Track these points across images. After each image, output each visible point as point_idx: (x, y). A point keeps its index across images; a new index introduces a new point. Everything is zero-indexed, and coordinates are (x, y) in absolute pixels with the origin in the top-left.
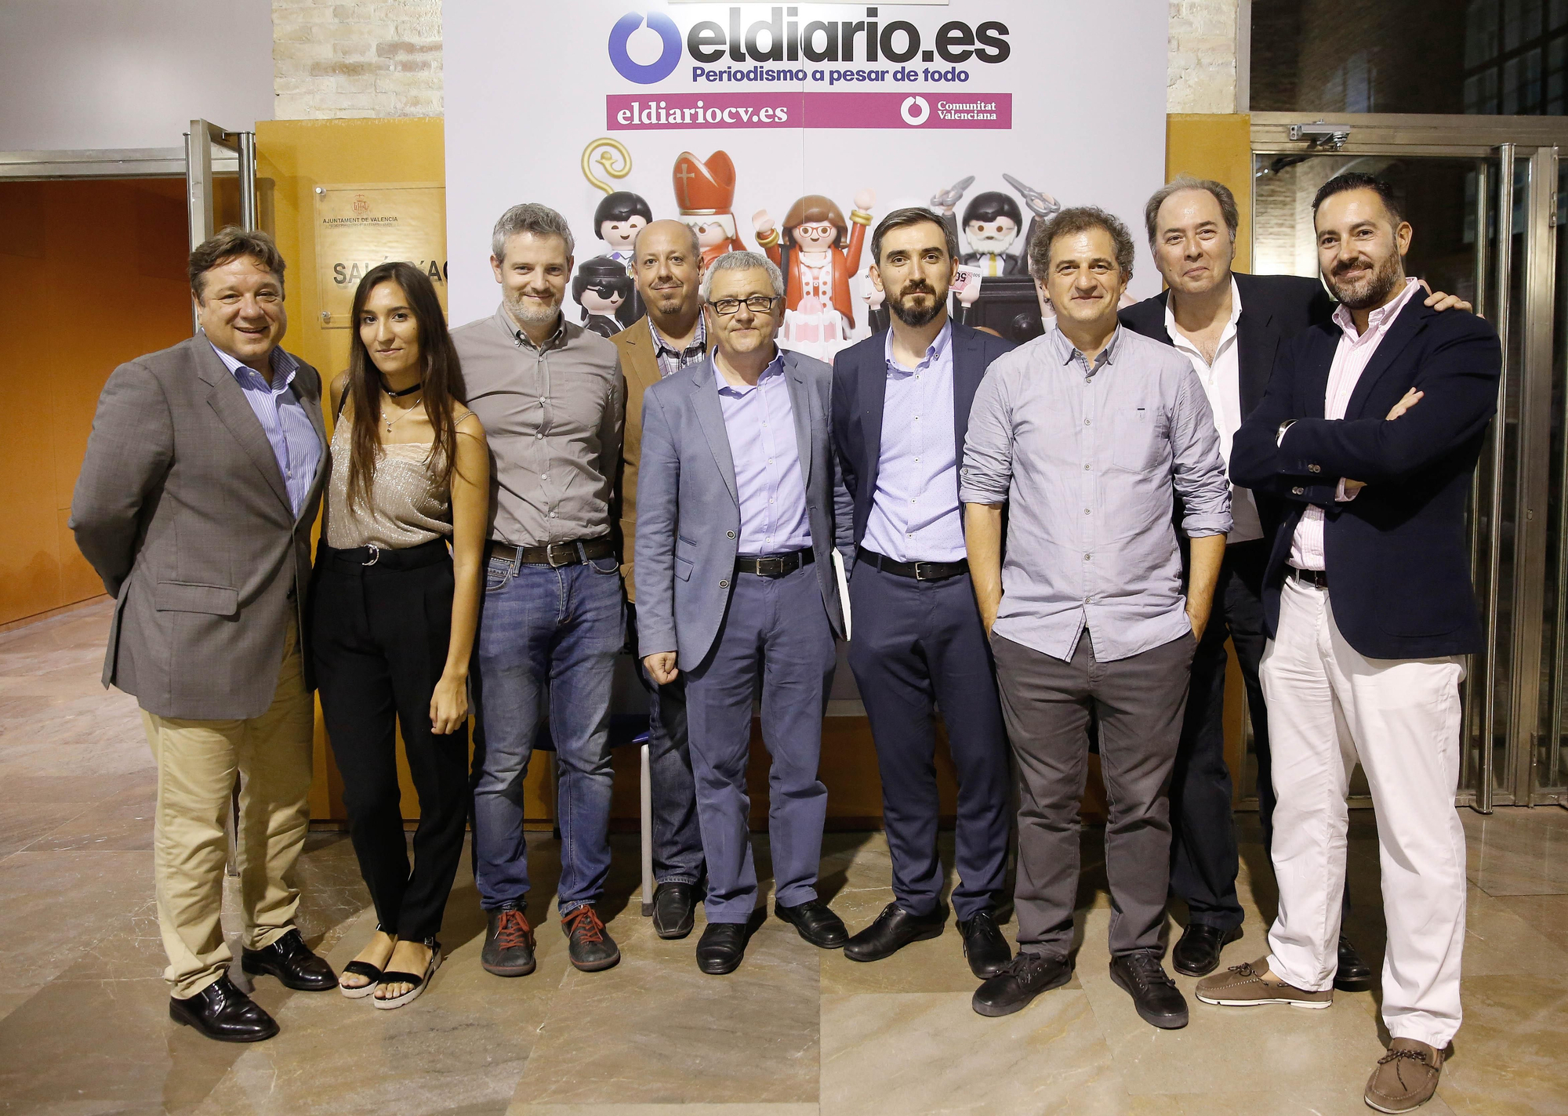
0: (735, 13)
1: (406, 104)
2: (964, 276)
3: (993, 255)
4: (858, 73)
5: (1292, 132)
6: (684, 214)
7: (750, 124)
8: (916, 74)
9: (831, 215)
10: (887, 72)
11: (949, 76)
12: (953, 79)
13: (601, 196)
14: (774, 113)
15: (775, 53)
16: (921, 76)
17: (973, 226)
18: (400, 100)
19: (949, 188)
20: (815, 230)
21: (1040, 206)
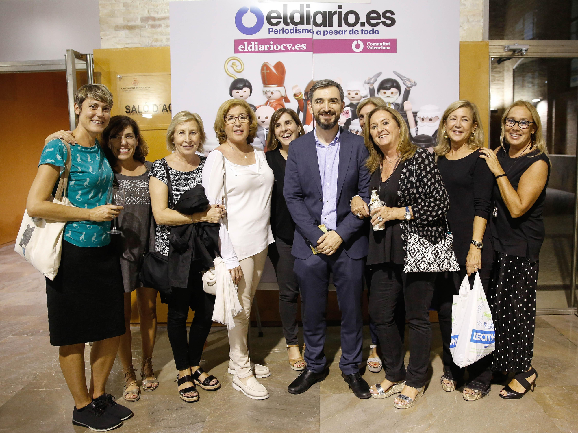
0: (285, 6)
1: (153, 42)
3: (389, 104)
4: (335, 31)
5: (506, 48)
6: (265, 87)
7: (291, 51)
8: (358, 32)
10: (346, 31)
11: (371, 32)
12: (373, 33)
13: (232, 80)
14: (301, 46)
15: (302, 22)
16: (360, 32)
17: (381, 92)
18: (150, 40)
19: (371, 77)
21: (408, 84)
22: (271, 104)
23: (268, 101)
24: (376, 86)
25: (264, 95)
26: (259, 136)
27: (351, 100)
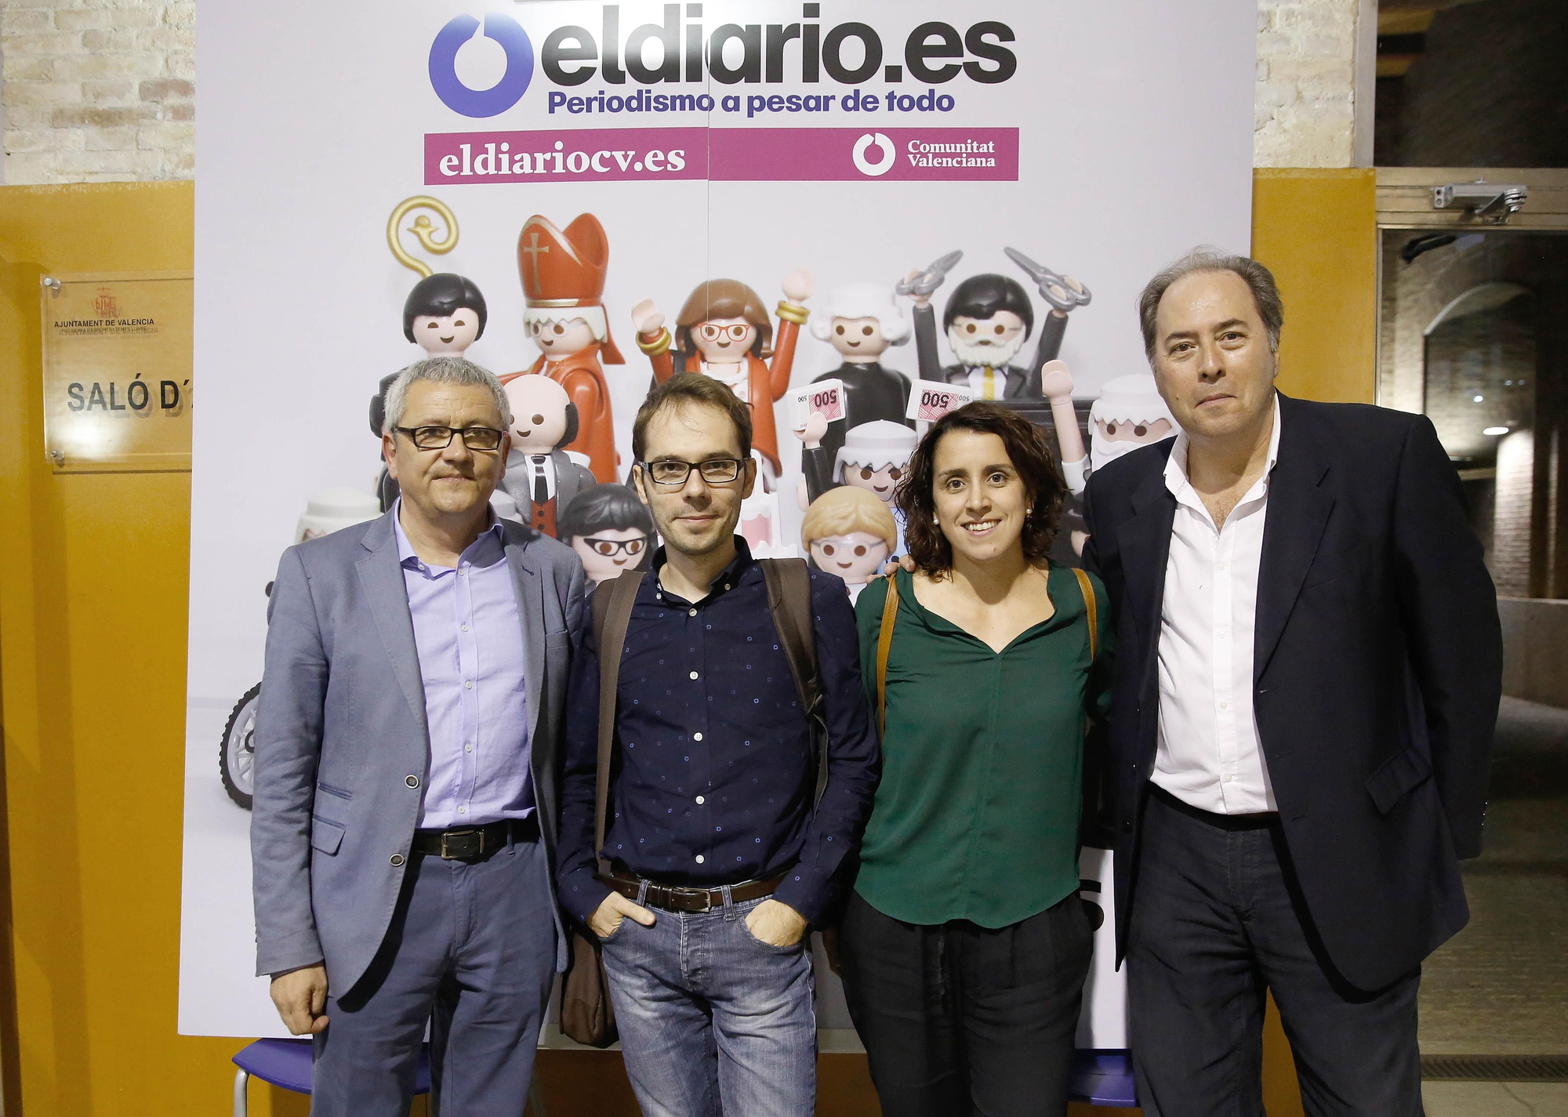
0: (611, 14)
2: (945, 399)
3: (989, 369)
4: (789, 99)
5: (1437, 197)
6: (533, 306)
7: (631, 175)
8: (876, 101)
9: (748, 308)
10: (833, 97)
11: (926, 103)
12: (931, 108)
13: (413, 280)
14: (666, 157)
15: (669, 71)
16: (884, 103)
17: (960, 326)
18: (169, 160)
19: (923, 268)
20: (724, 331)
21: (1061, 295)
22: (554, 369)
23: (543, 358)
24: (940, 302)
25: (529, 335)
26: (508, 487)
27: (845, 353)
